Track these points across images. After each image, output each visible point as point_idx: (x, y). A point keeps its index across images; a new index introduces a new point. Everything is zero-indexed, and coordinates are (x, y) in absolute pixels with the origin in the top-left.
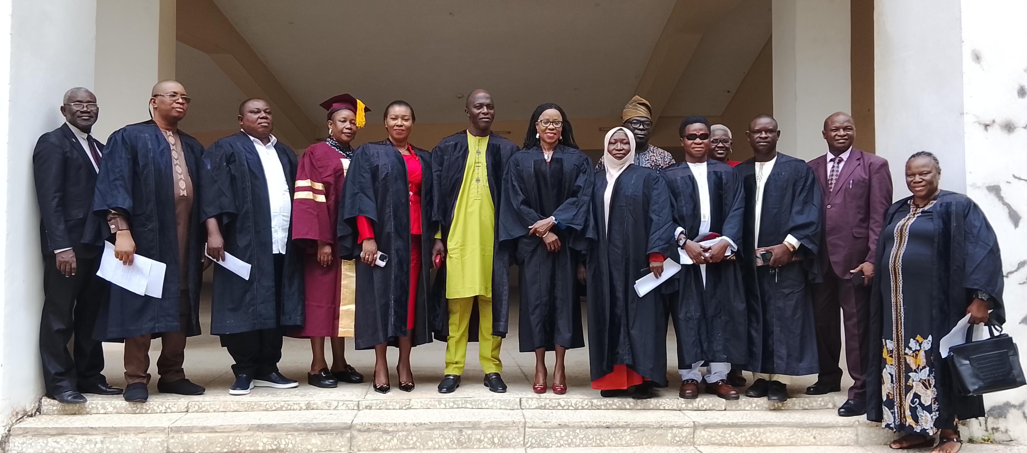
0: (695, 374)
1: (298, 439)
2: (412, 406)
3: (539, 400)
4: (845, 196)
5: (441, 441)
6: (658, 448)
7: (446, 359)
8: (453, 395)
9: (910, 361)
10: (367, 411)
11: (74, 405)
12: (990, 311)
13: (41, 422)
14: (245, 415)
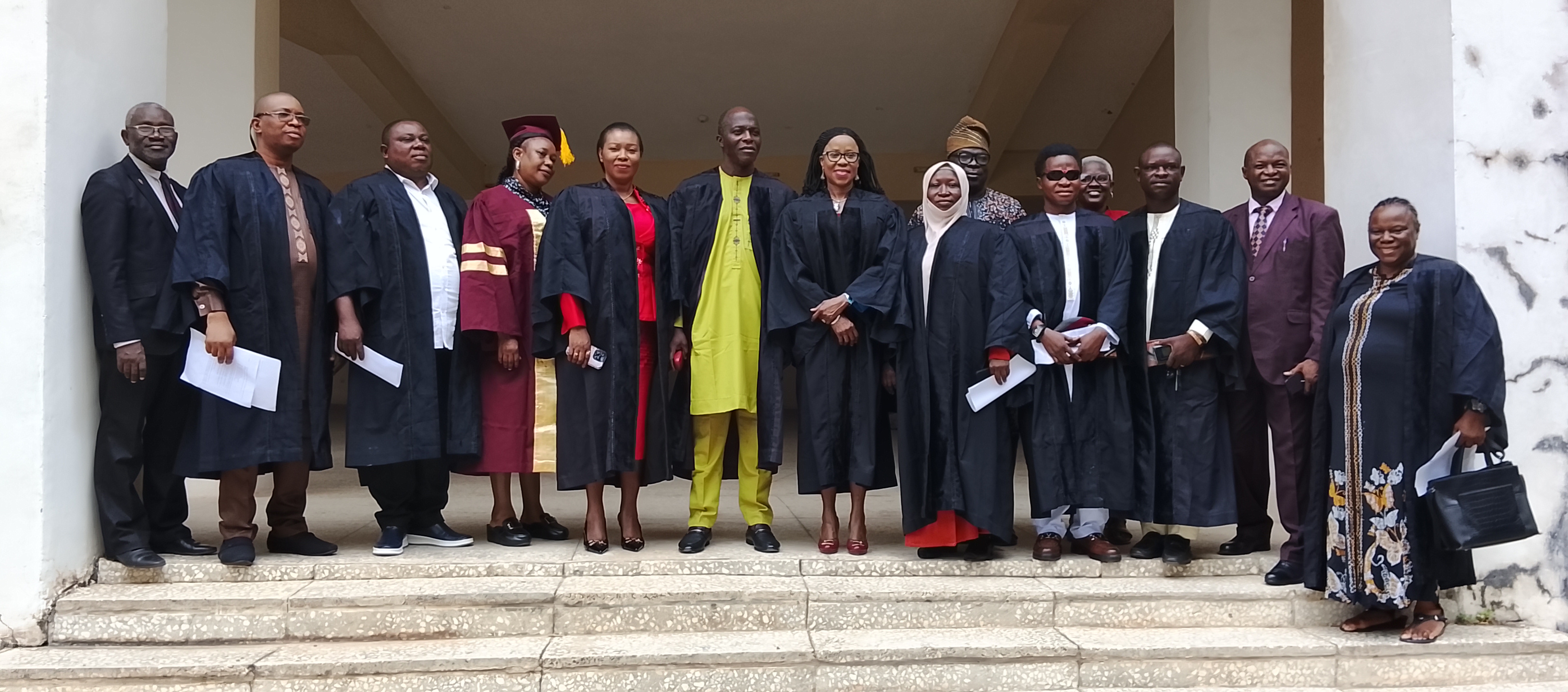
0: (1056, 525)
1: (477, 617)
2: (643, 571)
3: (827, 563)
4: (1275, 264)
5: (686, 620)
6: (1002, 631)
7: (690, 504)
8: (700, 556)
9: (1372, 500)
10: (577, 578)
11: (147, 570)
12: (1487, 429)
13: (99, 593)
14: (398, 583)
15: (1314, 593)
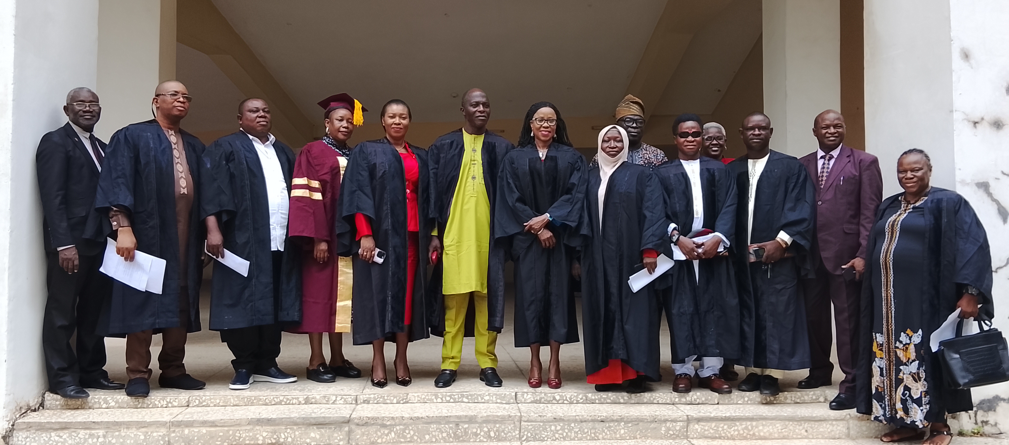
0: (688, 369)
1: (297, 433)
2: (410, 400)
3: (534, 395)
4: (835, 193)
5: (438, 435)
6: (652, 442)
7: (442, 354)
8: (449, 390)
9: (900, 354)
10: (365, 405)
11: (77, 400)
12: (979, 306)
13: (45, 416)
14: (245, 409)
15: (863, 416)
